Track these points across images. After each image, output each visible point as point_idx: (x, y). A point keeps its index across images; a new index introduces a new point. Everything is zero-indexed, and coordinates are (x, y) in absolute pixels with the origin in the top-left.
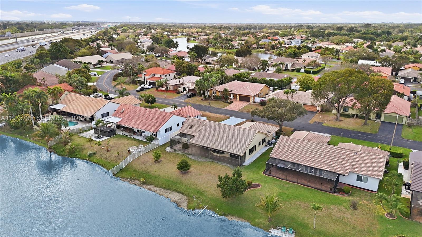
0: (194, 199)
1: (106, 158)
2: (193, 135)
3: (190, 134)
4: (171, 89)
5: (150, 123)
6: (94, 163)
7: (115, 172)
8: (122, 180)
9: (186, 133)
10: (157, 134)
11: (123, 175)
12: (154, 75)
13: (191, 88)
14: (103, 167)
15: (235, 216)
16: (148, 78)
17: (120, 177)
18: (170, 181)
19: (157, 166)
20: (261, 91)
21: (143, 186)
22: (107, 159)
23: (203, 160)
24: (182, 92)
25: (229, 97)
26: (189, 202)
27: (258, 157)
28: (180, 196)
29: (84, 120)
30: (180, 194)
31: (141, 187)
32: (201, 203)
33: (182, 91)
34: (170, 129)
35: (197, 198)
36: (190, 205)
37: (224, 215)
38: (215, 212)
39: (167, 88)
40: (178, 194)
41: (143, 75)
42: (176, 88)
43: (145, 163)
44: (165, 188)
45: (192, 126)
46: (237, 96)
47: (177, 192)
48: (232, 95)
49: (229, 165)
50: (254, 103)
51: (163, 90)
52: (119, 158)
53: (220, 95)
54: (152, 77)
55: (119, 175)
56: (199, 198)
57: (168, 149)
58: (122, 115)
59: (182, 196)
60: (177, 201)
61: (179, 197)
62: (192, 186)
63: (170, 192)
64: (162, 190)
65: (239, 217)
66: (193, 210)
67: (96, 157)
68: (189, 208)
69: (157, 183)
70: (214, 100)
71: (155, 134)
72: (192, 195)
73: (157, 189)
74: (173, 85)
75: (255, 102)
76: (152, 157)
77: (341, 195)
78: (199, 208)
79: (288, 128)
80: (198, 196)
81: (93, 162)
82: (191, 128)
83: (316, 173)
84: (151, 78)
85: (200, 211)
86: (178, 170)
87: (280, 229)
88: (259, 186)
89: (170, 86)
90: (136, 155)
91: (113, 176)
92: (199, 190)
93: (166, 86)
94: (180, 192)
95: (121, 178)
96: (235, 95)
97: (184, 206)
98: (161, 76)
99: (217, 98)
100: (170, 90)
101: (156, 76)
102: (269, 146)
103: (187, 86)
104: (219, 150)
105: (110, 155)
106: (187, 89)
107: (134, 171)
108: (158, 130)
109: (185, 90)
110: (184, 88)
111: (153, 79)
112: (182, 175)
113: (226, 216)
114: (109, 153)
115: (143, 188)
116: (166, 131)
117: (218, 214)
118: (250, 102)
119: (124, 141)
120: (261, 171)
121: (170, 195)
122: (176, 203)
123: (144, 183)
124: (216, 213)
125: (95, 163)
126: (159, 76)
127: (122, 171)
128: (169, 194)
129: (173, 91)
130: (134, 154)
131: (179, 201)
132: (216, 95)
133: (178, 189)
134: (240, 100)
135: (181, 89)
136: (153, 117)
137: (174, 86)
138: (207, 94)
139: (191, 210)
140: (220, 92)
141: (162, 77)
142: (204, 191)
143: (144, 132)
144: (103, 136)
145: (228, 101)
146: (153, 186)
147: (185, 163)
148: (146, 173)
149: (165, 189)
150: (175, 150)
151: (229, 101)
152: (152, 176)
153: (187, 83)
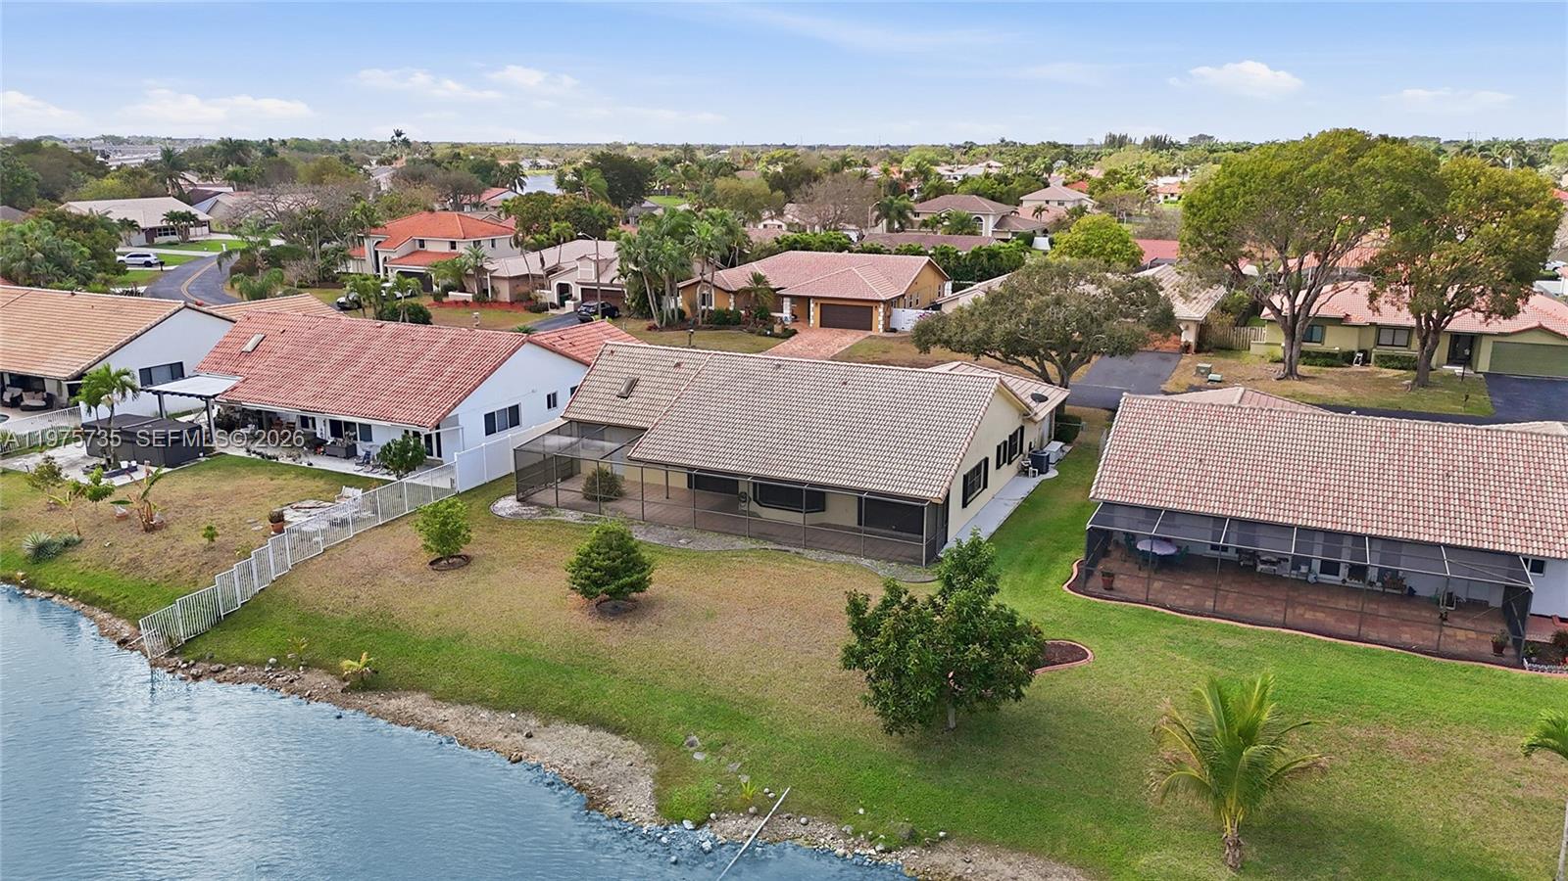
0: (698, 756)
1: (135, 564)
2: (644, 425)
3: (627, 423)
4: (501, 297)
5: (401, 382)
6: (55, 599)
7: (181, 633)
8: (221, 676)
9: (604, 420)
10: (438, 435)
11: (234, 646)
12: (422, 246)
13: (598, 284)
14: (112, 611)
16: (394, 256)
17: (212, 660)
18: (526, 660)
19: (449, 583)
20: (914, 287)
21: (360, 699)
22: (140, 567)
23: (712, 543)
24: (553, 306)
25: (773, 314)
26: (663, 780)
27: (1003, 518)
28: (600, 746)
29: (43, 403)
30: (602, 733)
31: (346, 707)
32: (745, 779)
33: (556, 302)
34: (513, 416)
35: (713, 749)
36: (677, 794)
37: (913, 839)
38: (848, 829)
39: (486, 291)
40: (584, 731)
41: (369, 245)
42: (524, 289)
43: (373, 575)
44: (498, 706)
45: (633, 384)
46: (811, 305)
47: (578, 721)
48: (787, 303)
49: (866, 562)
50: (892, 334)
51: (466, 303)
52: (214, 558)
53: (733, 308)
54: (414, 252)
55: (203, 648)
56: (727, 749)
57: (507, 505)
58: (248, 364)
59: (616, 740)
60: (580, 775)
61: (594, 754)
62: (673, 679)
63: (533, 723)
64: (485, 714)
66: (698, 825)
67: (75, 566)
68: (668, 814)
69: (447, 678)
70: (705, 329)
71: (428, 438)
72: (678, 733)
73: (449, 713)
74: (510, 279)
75: (894, 330)
76: (413, 541)
78: (739, 809)
79: (1087, 409)
80: (716, 737)
81: (54, 591)
82: (627, 392)
84: (407, 255)
85: (745, 828)
86: (577, 598)
88: (1075, 654)
89: (497, 284)
90: (319, 539)
91: (171, 654)
92: (720, 699)
93: (481, 282)
94: (596, 722)
95: (215, 667)
96: (802, 302)
97: (637, 801)
98: (453, 245)
99: (720, 321)
100: (496, 301)
101: (430, 247)
102: (1040, 473)
103: (579, 277)
104: (803, 483)
105: (163, 544)
106: (576, 292)
107: (302, 621)
108: (444, 415)
109: (569, 297)
110: (564, 289)
111: (416, 258)
112: (601, 625)
113: (927, 847)
114: (156, 536)
115: (360, 709)
116: (491, 424)
117: (872, 840)
118: (870, 329)
119: (260, 482)
120: (1052, 581)
121: (533, 744)
122: (579, 788)
123: (365, 684)
124: (856, 834)
125: (64, 593)
126: (446, 248)
127: (224, 622)
128: (530, 736)
129: (512, 303)
130: (305, 537)
131: (596, 773)
132: (712, 308)
133: (586, 704)
135: (551, 295)
136: (417, 356)
137: (515, 283)
138: (673, 306)
139: (688, 825)
140: (735, 293)
141: (460, 247)
142: (751, 703)
143: (366, 430)
144: (134, 463)
145: (772, 330)
146: (422, 697)
147: (620, 547)
148: (376, 629)
149: (498, 709)
150: (545, 508)
151: (777, 329)
152: (418, 643)
153: (578, 263)
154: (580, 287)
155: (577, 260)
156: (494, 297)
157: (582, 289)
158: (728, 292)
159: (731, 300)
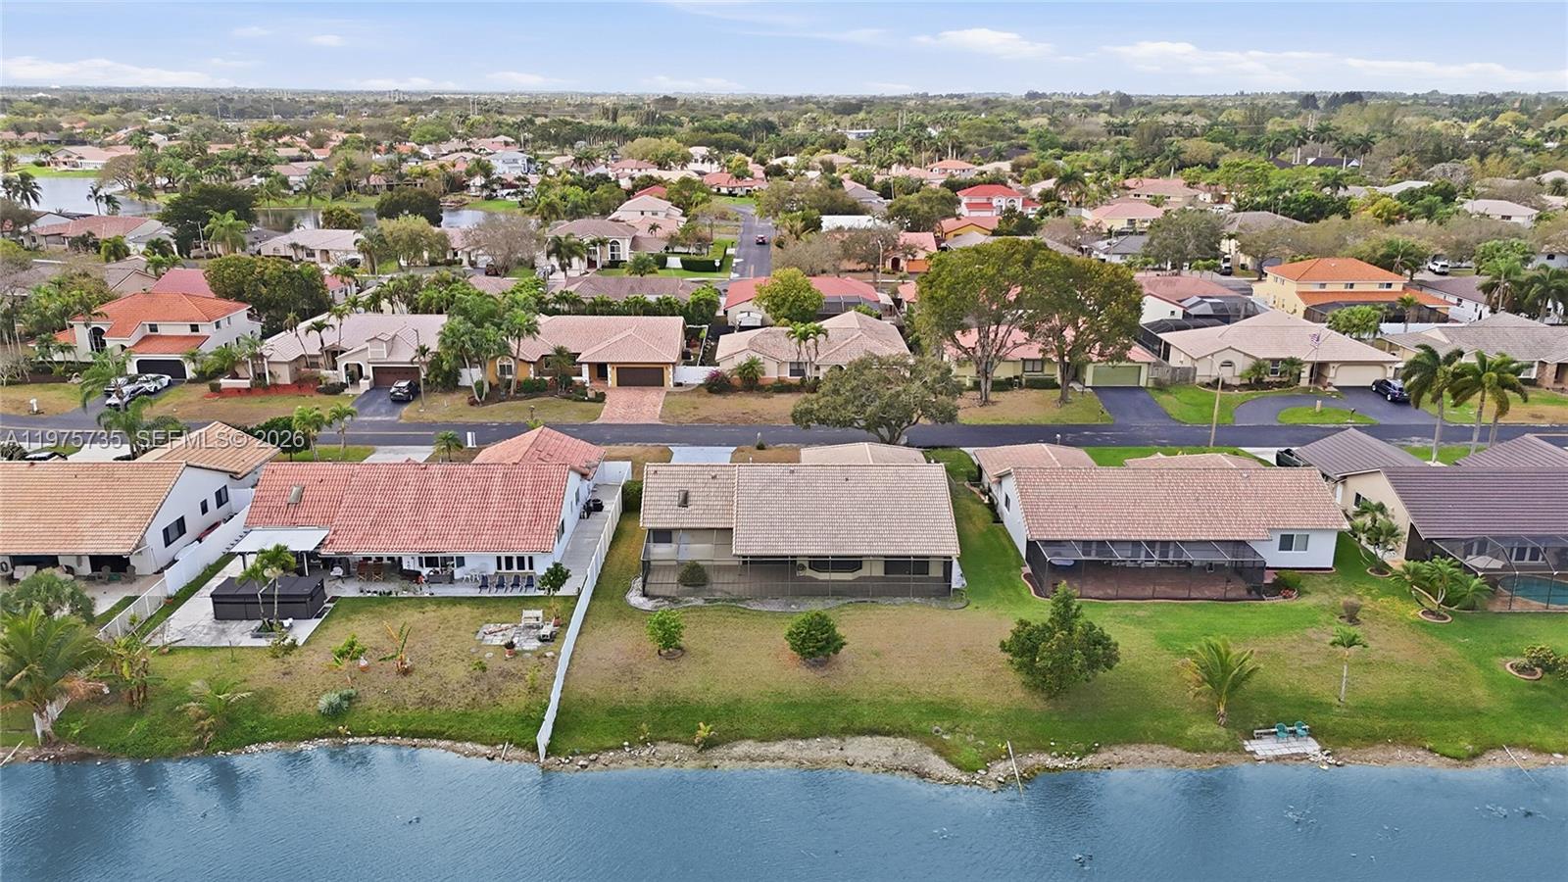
0: (945, 737)
1: (427, 702)
2: (711, 526)
4: (280, 382)
9: (677, 526)
12: (155, 330)
14: (449, 738)
15: (1116, 743)
16: (128, 344)
17: (583, 753)
18: (796, 705)
21: (716, 753)
22: (435, 702)
24: (344, 386)
25: (574, 378)
30: (879, 737)
31: (712, 760)
33: (346, 381)
35: (951, 731)
37: (1087, 751)
38: (1054, 754)
39: (263, 375)
40: (868, 739)
42: (305, 372)
43: (629, 671)
44: (803, 736)
45: (687, 496)
46: (609, 369)
47: (858, 734)
48: (585, 369)
50: (678, 389)
51: (241, 389)
52: (493, 684)
53: (532, 376)
54: (145, 338)
56: (958, 729)
57: (639, 601)
60: (896, 763)
61: (887, 750)
62: (895, 697)
63: (834, 740)
65: (1131, 742)
67: (376, 712)
69: (755, 726)
72: (925, 727)
73: (779, 747)
74: (289, 362)
75: (683, 386)
77: (1285, 597)
80: (948, 724)
82: (685, 502)
83: (1165, 554)
84: (140, 342)
87: (1265, 734)
89: (275, 369)
91: (547, 756)
93: (256, 367)
94: (872, 732)
95: (591, 758)
96: (600, 370)
97: (942, 768)
98: (195, 328)
99: (529, 390)
100: (276, 386)
101: (166, 331)
103: (369, 358)
105: (433, 683)
106: (368, 371)
108: (554, 540)
109: (360, 376)
110: (353, 368)
111: (155, 345)
112: (819, 674)
117: (1070, 755)
118: (663, 385)
121: (849, 753)
122: (904, 770)
123: (709, 744)
124: (1059, 755)
126: (187, 331)
128: (841, 749)
129: (294, 386)
132: (516, 377)
134: (622, 382)
135: (339, 375)
137: (293, 366)
140: (534, 363)
141: (203, 331)
143: (461, 562)
144: (291, 621)
145: (585, 394)
146: (751, 742)
148: (674, 707)
149: (805, 738)
150: (671, 599)
151: (591, 393)
153: (368, 344)
154: (371, 366)
155: (367, 341)
156: (273, 381)
157: (373, 368)
158: (529, 362)
159: (531, 369)
